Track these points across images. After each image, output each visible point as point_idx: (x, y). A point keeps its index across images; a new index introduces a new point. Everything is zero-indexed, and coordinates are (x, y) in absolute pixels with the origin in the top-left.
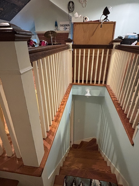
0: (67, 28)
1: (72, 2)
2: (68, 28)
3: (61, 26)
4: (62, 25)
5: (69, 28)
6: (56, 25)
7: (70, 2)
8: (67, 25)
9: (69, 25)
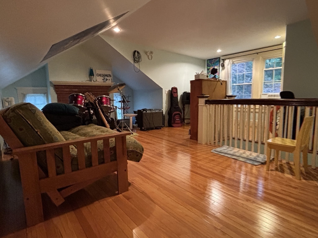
0: (107, 80)
1: (138, 52)
2: (109, 80)
3: (98, 75)
4: (100, 75)
5: (111, 80)
6: (91, 73)
7: (135, 52)
8: (106, 75)
9: (110, 76)
